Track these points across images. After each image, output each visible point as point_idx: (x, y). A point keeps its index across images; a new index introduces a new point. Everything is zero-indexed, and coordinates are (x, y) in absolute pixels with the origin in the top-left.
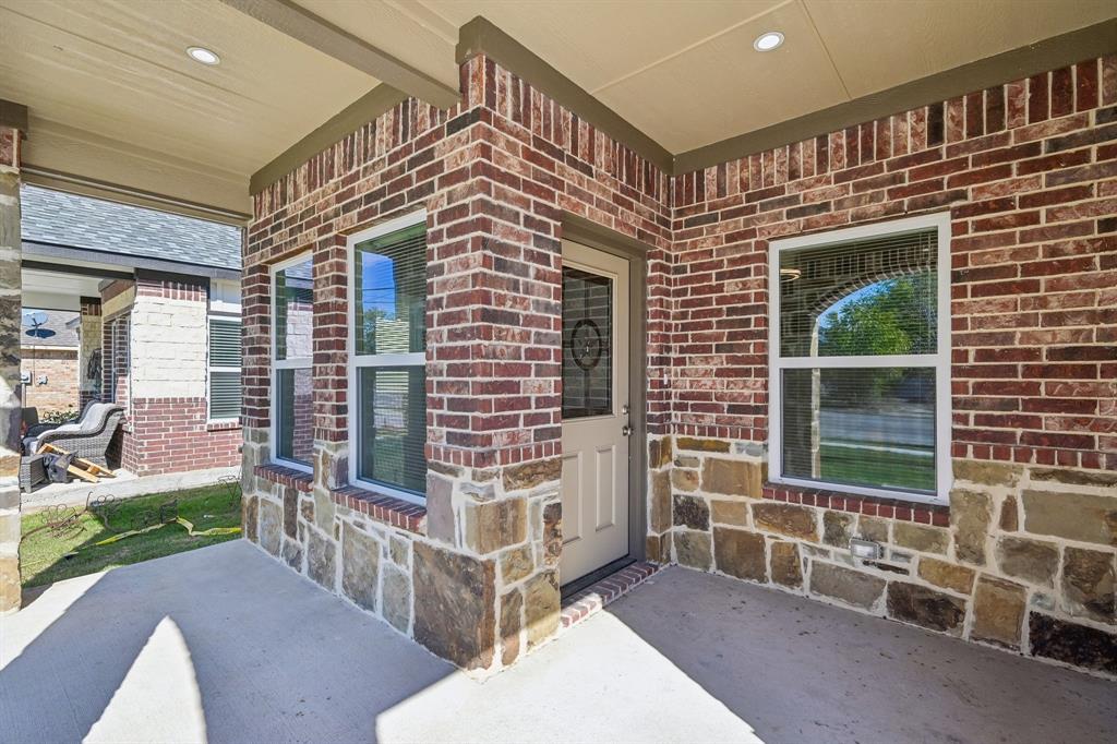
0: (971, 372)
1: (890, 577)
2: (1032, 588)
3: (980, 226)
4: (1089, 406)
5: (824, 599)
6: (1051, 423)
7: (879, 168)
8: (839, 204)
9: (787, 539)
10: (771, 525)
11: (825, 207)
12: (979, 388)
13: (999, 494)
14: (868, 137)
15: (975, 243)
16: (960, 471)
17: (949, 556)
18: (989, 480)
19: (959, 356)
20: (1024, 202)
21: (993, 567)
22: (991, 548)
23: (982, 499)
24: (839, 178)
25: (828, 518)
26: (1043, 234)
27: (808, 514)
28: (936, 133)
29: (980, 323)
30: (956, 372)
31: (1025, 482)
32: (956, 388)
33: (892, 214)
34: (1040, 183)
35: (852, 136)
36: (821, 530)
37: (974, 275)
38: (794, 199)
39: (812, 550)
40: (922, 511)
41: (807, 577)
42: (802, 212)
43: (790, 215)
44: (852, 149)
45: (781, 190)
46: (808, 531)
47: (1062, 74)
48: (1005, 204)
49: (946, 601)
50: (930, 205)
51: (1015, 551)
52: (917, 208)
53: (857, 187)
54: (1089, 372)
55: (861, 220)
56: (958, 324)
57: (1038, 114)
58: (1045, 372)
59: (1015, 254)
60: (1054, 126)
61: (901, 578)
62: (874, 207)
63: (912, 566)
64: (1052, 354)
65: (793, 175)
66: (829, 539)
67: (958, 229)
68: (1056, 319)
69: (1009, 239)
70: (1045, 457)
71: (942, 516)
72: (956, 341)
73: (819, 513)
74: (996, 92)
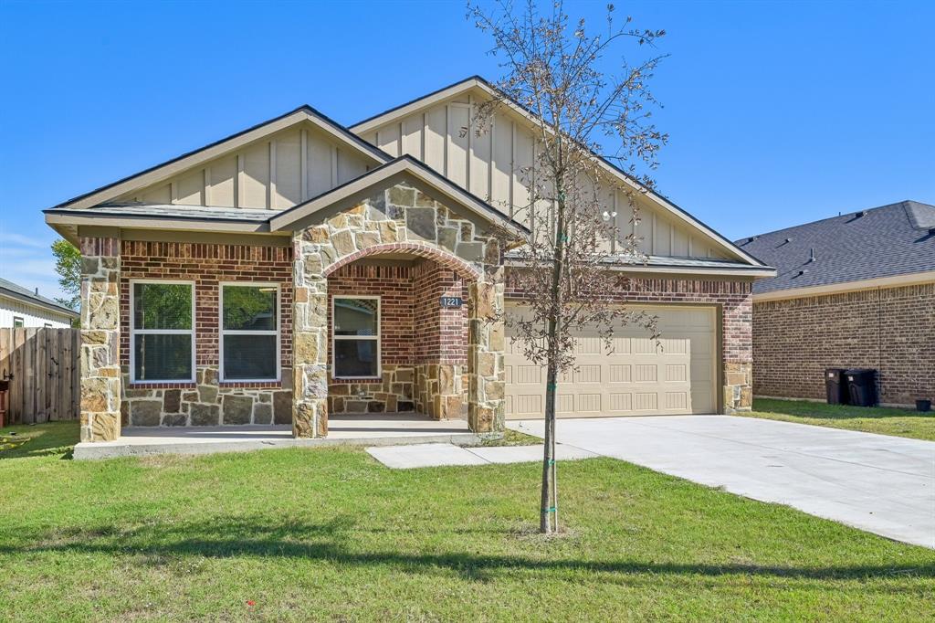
0: (386, 341)
1: (368, 401)
2: (398, 395)
3: (388, 302)
4: (407, 349)
5: (351, 413)
6: (401, 353)
7: (364, 280)
8: (355, 288)
9: (340, 396)
10: (335, 393)
11: (350, 288)
12: (388, 345)
13: (391, 372)
14: (362, 269)
15: (386, 306)
16: (383, 368)
17: (382, 392)
18: (390, 370)
19: (383, 337)
20: (397, 298)
21: (391, 393)
22: (390, 387)
23: (388, 374)
24: (354, 280)
25: (352, 387)
26: (399, 307)
27: (347, 386)
28: (378, 276)
29: (388, 328)
30: (382, 341)
31: (397, 369)
32: (382, 345)
33: (368, 294)
34: (398, 294)
35: (358, 268)
36: (350, 391)
37: (386, 315)
38: (340, 283)
39: (347, 398)
40: (376, 380)
41: (345, 407)
42: (344, 288)
43: (340, 288)
44: (358, 272)
45: (337, 279)
46: (346, 392)
47: (402, 269)
48: (392, 298)
49: (381, 403)
50: (377, 294)
51: (395, 386)
52: (374, 294)
53: (360, 284)
54: (407, 341)
55: (360, 294)
56: (382, 328)
57: (398, 277)
58: (400, 341)
59: (395, 311)
60: (401, 281)
61: (371, 400)
62: (363, 291)
63: (373, 397)
64: (402, 337)
65: (341, 275)
66: (352, 394)
67: (383, 302)
68: (402, 328)
69: (393, 307)
70: (400, 362)
71: (381, 381)
72: (382, 332)
73: (349, 385)
74: (391, 269)
